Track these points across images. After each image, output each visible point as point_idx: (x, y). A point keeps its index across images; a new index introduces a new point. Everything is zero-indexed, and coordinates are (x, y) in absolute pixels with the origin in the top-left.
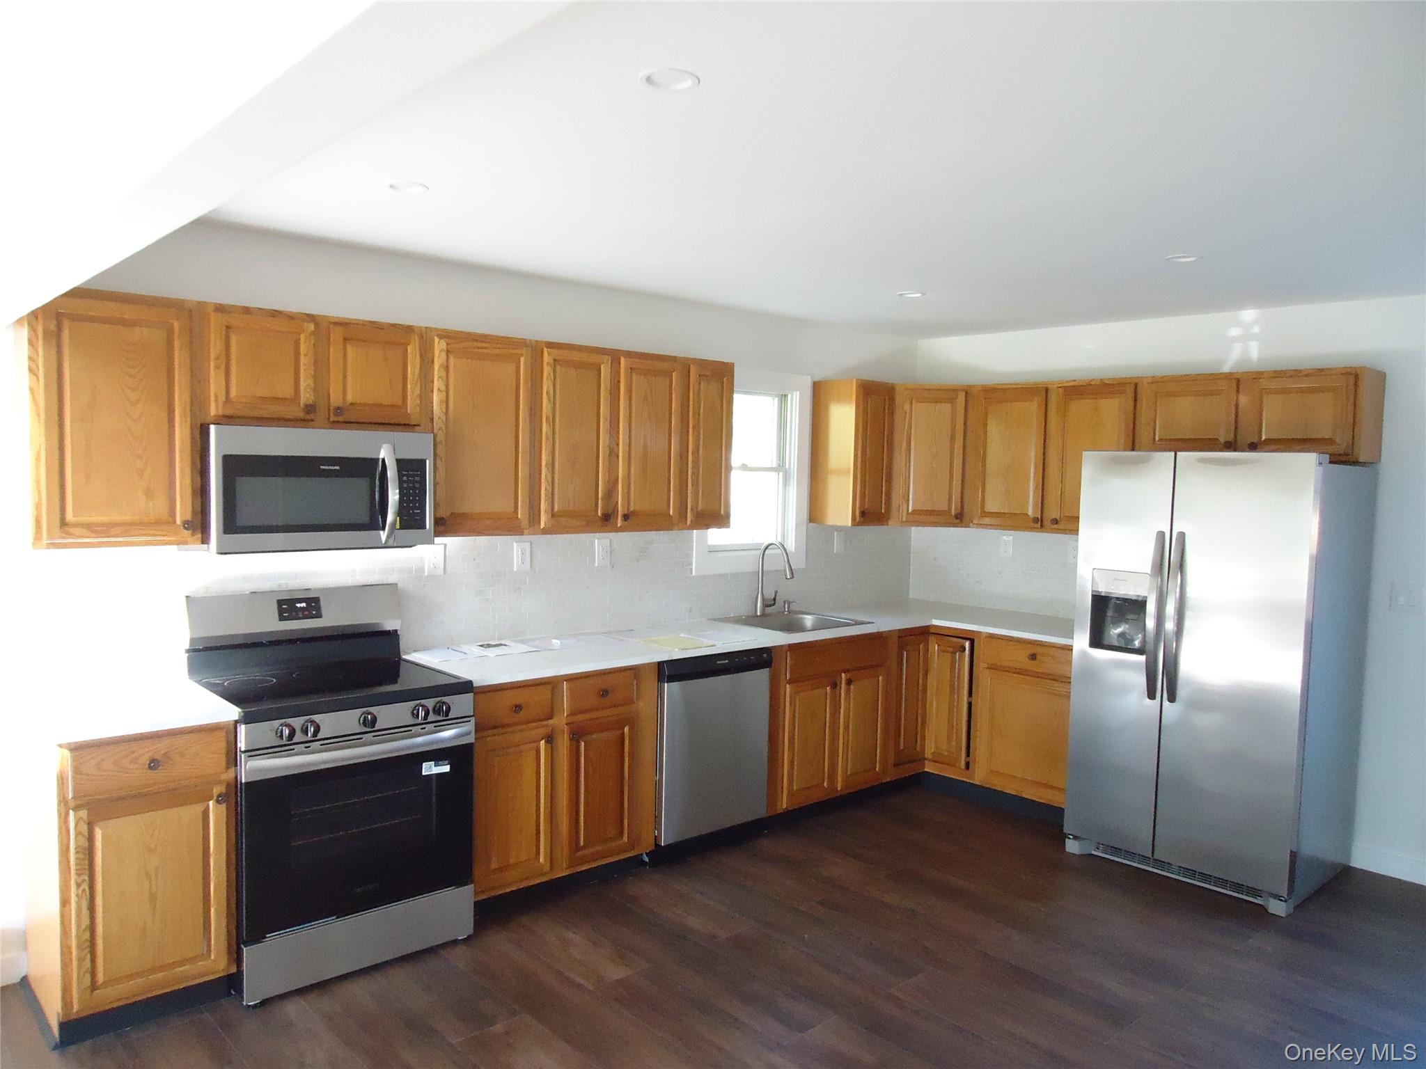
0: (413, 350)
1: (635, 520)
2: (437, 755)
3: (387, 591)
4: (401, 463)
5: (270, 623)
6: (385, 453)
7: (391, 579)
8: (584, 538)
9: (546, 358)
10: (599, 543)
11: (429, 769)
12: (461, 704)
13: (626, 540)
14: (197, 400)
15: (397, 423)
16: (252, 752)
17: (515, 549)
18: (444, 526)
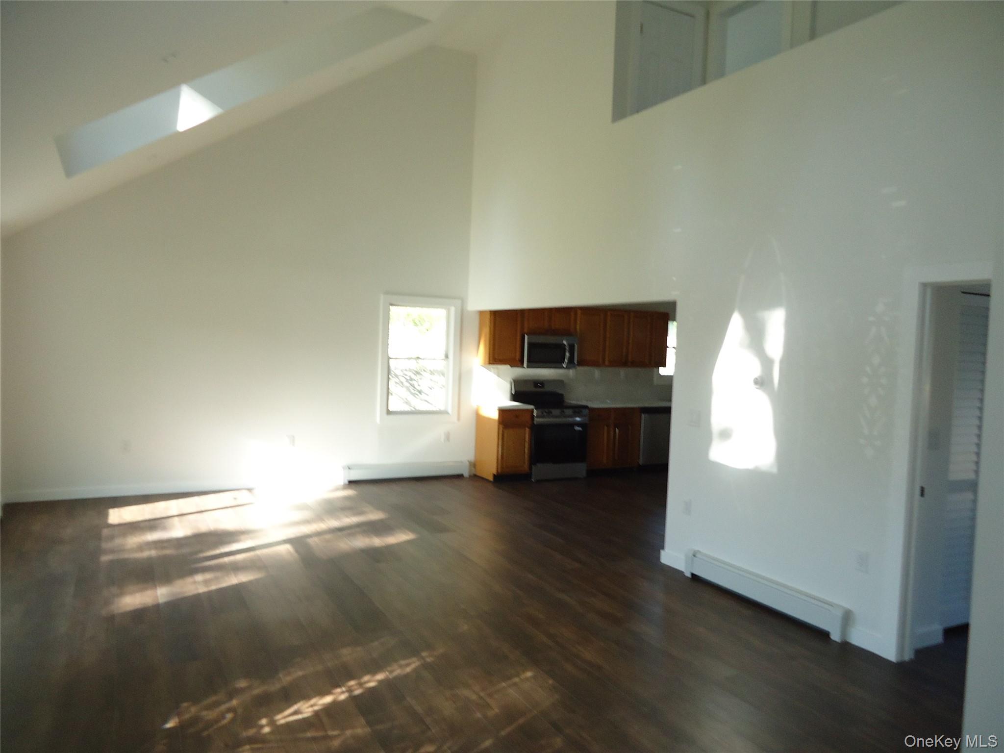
0: (572, 314)
1: (634, 364)
2: (579, 424)
3: (560, 383)
4: (569, 345)
5: (532, 388)
6: (565, 342)
7: (561, 379)
8: (616, 369)
9: (609, 314)
10: (622, 372)
11: (577, 428)
12: (586, 412)
13: (631, 371)
14: (522, 328)
15: (567, 333)
16: (537, 417)
17: (597, 372)
18: (581, 363)
